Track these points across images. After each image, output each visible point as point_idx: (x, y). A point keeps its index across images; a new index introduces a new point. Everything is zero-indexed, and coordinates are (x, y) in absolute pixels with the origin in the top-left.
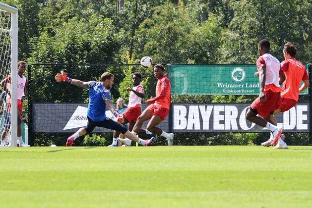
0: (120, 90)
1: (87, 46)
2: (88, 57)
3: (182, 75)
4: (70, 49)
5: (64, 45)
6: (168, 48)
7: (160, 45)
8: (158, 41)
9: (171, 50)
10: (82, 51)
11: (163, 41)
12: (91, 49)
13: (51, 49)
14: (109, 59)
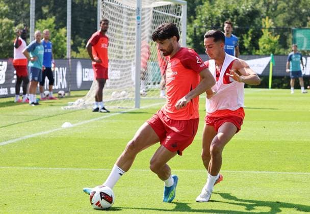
0: (260, 43)
1: (236, 13)
2: (237, 20)
3: (303, 36)
4: (224, 14)
5: (220, 11)
6: (294, 8)
7: (288, 6)
8: (287, 3)
9: (295, 9)
10: (233, 16)
11: (291, 4)
12: (239, 15)
13: (211, 14)
14: (252, 22)
